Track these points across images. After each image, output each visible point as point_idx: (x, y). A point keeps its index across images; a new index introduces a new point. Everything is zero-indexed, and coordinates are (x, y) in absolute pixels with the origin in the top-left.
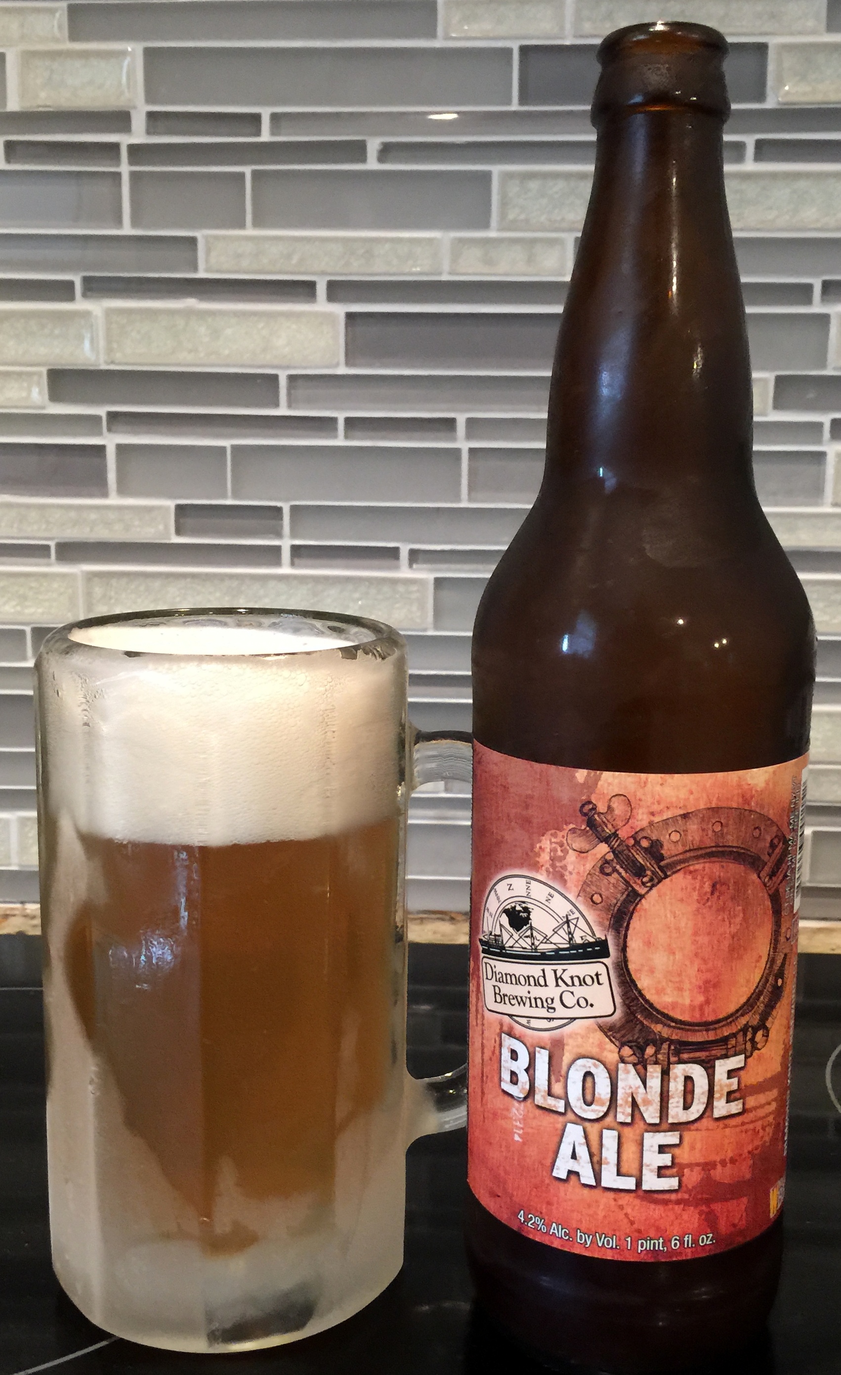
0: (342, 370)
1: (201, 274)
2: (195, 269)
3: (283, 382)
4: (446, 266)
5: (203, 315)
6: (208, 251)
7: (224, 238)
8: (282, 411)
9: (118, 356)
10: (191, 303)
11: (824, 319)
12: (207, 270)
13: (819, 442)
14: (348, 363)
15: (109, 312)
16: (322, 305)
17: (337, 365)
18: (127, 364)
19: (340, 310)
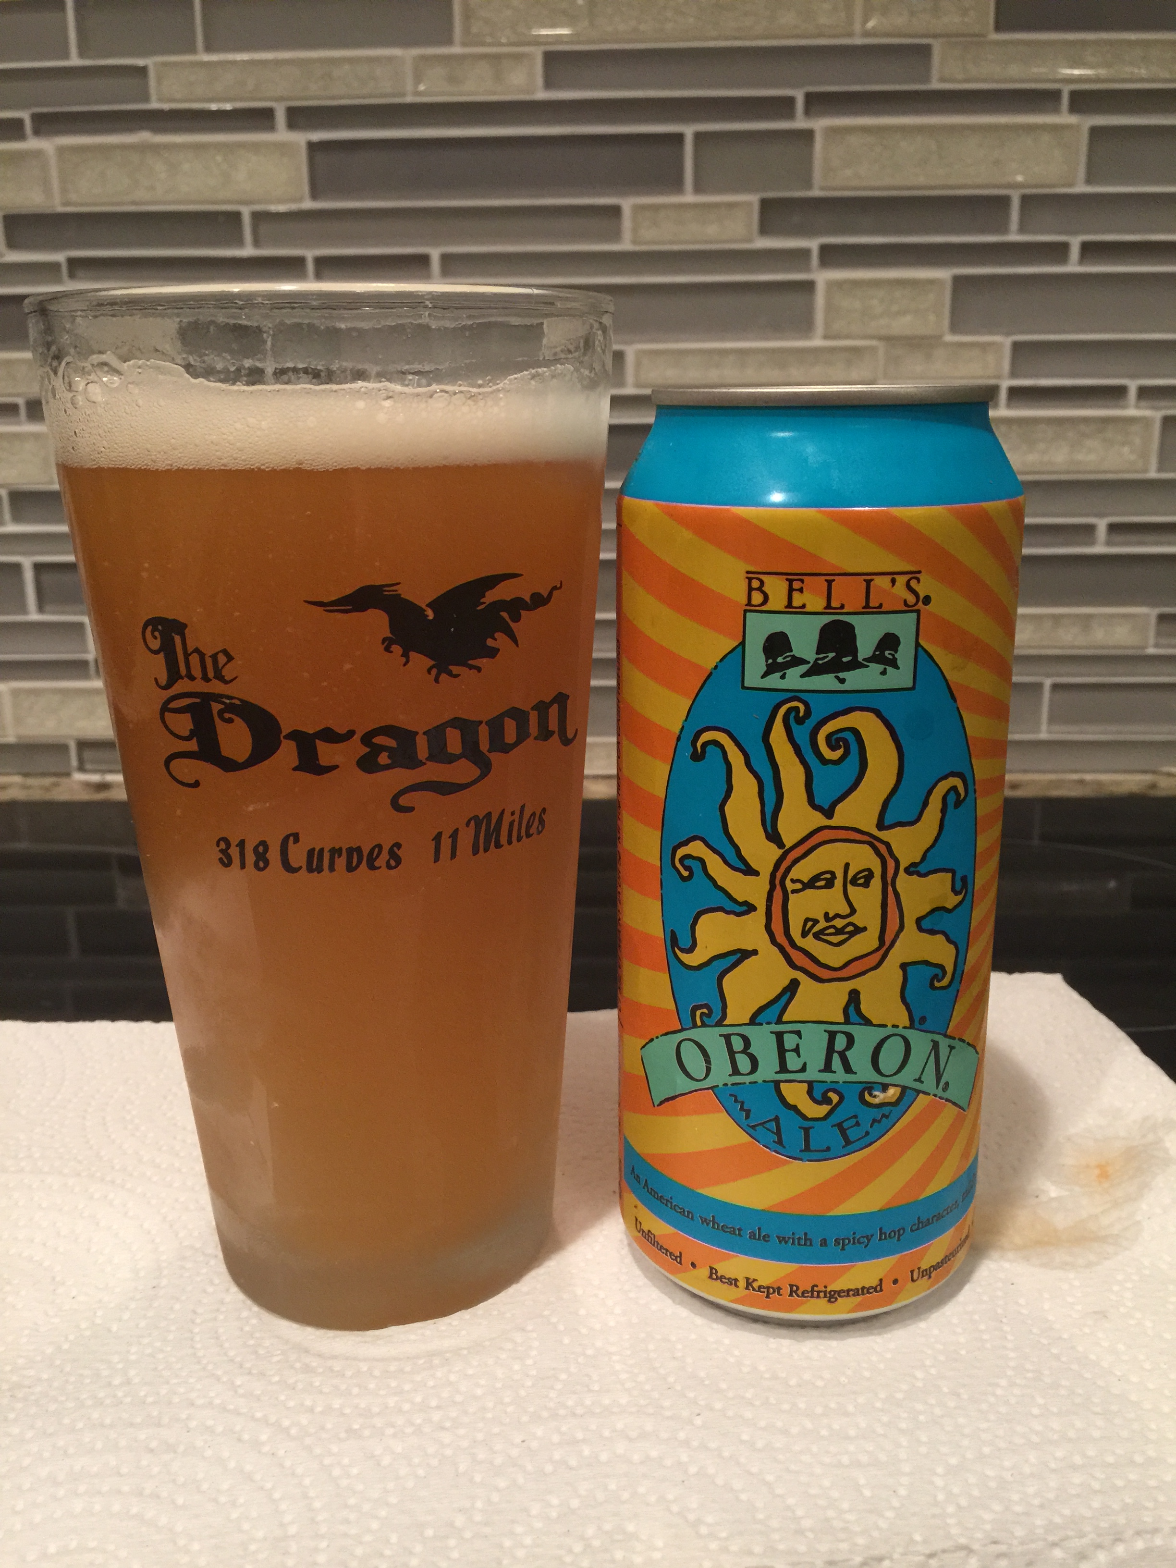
0: (308, 204)
1: (154, 105)
2: (146, 99)
3: (247, 220)
4: (409, 87)
5: (155, 148)
6: (159, 80)
7: (175, 64)
8: (248, 251)
9: (73, 197)
10: (145, 136)
11: (807, 136)
12: (160, 100)
13: (808, 269)
14: (314, 196)
15: (61, 151)
16: (282, 134)
17: (301, 199)
18: (81, 205)
19: (301, 138)
